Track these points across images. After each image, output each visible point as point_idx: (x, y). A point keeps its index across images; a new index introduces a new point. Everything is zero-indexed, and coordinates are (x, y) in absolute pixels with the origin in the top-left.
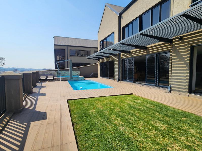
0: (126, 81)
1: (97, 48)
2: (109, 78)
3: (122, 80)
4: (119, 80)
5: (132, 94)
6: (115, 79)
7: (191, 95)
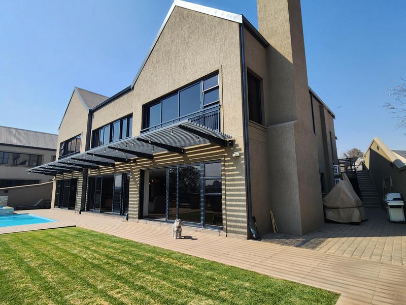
0: (93, 211)
1: (56, 150)
2: (69, 209)
3: (88, 210)
4: (82, 210)
5: (75, 226)
6: (77, 209)
7: (141, 221)
